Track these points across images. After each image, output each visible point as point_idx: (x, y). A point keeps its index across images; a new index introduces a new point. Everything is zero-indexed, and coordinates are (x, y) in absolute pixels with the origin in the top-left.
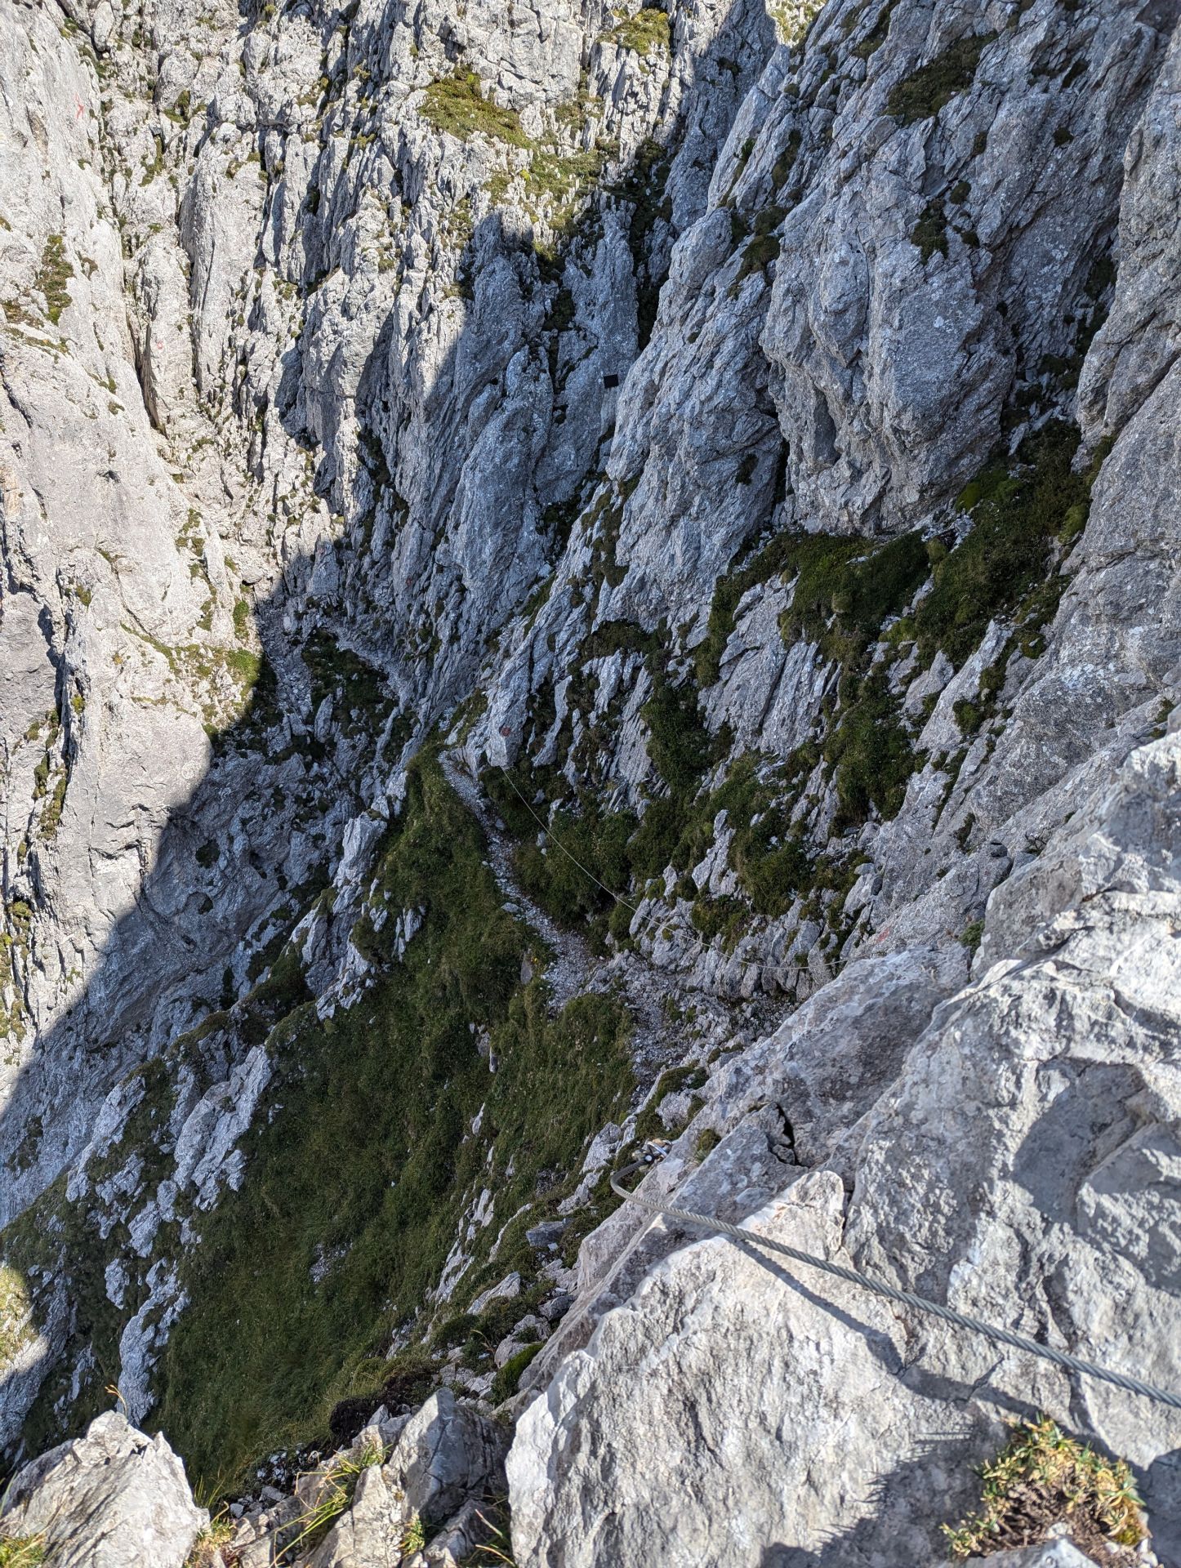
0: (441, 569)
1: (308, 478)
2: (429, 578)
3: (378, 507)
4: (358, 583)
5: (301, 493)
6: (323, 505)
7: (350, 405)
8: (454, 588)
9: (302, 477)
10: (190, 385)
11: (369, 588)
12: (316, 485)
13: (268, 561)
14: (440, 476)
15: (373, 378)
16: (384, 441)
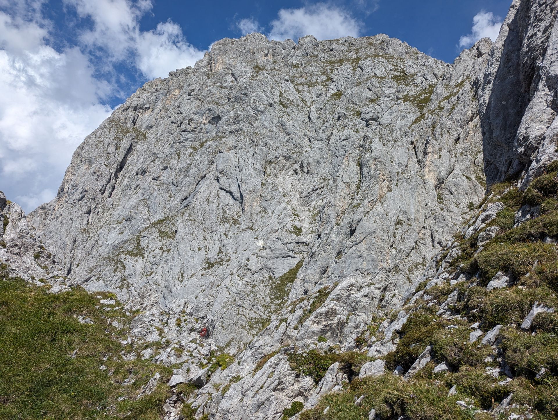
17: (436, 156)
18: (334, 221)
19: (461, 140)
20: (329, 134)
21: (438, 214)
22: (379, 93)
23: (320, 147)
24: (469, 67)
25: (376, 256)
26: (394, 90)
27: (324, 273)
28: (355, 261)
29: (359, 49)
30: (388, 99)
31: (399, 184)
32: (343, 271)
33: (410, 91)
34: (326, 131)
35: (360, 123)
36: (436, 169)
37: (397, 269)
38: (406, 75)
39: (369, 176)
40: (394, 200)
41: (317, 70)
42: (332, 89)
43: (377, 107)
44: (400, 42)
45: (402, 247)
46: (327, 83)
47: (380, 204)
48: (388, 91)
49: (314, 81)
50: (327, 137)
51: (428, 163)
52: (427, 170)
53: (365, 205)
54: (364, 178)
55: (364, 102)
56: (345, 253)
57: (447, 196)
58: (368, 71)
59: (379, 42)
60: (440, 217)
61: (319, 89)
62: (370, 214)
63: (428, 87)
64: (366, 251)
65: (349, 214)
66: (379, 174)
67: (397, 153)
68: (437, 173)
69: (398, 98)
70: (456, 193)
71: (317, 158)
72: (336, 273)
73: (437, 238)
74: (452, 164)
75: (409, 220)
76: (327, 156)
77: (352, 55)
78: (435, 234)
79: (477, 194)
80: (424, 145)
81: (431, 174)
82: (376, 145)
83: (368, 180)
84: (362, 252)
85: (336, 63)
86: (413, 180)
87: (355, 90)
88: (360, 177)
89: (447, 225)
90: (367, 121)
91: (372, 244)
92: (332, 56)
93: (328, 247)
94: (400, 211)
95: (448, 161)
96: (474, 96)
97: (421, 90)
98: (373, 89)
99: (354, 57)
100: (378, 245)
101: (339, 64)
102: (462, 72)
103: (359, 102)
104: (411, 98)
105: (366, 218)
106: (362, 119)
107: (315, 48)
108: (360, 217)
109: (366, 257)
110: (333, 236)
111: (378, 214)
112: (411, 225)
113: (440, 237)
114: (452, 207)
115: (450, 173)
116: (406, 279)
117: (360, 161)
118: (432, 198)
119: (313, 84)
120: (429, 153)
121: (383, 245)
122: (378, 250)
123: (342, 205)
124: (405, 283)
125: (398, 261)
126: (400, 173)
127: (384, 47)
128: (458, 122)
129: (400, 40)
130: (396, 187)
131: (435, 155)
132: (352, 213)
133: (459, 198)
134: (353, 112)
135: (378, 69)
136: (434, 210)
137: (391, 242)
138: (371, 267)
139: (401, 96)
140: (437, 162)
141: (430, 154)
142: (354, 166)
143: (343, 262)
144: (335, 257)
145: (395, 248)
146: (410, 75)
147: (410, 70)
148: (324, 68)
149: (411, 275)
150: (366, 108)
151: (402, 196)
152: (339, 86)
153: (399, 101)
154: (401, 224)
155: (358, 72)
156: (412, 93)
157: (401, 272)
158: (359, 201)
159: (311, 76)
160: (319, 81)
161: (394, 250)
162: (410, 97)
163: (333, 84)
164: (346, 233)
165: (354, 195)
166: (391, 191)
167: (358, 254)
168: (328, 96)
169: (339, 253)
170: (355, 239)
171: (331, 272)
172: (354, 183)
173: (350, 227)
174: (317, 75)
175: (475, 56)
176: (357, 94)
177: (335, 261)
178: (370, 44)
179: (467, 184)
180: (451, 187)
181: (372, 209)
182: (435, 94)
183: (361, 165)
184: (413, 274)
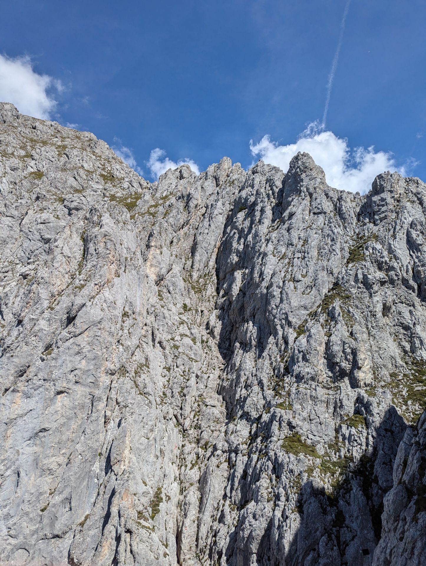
7: (255, 557)
10: (194, 545)
15: (264, 545)
17: (158, 252)
18: (46, 304)
19: (174, 244)
20: (24, 212)
21: (159, 311)
22: (85, 185)
23: (10, 224)
24: (172, 185)
25: (100, 353)
26: (101, 187)
27: (21, 376)
28: (71, 358)
29: (65, 138)
30: (95, 193)
31: (127, 271)
32: (51, 372)
33: (117, 192)
34: (19, 209)
35: (62, 211)
36: (157, 264)
37: (123, 370)
38: (113, 177)
39: (97, 254)
40: (121, 288)
41: (15, 141)
42: (32, 167)
43: (82, 198)
44: (108, 146)
45: (130, 344)
46: (26, 159)
47: (107, 289)
48: (96, 186)
49: (10, 152)
50: (20, 216)
51: (150, 257)
52: (148, 264)
53: (91, 288)
54: (89, 256)
55: (68, 189)
56: (58, 348)
57: (166, 295)
58: (75, 160)
59: (87, 139)
60: (161, 314)
61: (15, 162)
62: (96, 300)
63: (133, 193)
64: (88, 346)
65: (68, 295)
66: (110, 253)
67: (127, 236)
68: (158, 269)
69: (104, 196)
70: (173, 293)
71: (4, 237)
72: (41, 375)
73: (158, 337)
74: (171, 263)
75: (134, 314)
76: (17, 237)
77: (58, 141)
78: (156, 332)
79: (190, 296)
80: (147, 238)
81: (153, 269)
82: (107, 221)
83: (94, 258)
84: (82, 346)
85: (38, 142)
86: (141, 270)
87: (59, 174)
88: (84, 254)
89: (167, 324)
90: (70, 210)
91: (96, 338)
92: (35, 134)
93: (34, 338)
94: (126, 301)
95: (168, 260)
96: (185, 207)
97: (127, 194)
98: (79, 179)
99: (59, 143)
100: (104, 339)
101: (42, 145)
102: (166, 187)
103: (62, 188)
104: (118, 199)
105: (91, 303)
106: (65, 206)
107: (14, 119)
108: (84, 302)
109: (87, 353)
110: (43, 324)
111: (105, 301)
112: (136, 320)
113: (161, 336)
114: (171, 306)
115: (168, 272)
116: (133, 382)
117: (85, 236)
118: (153, 293)
119: (8, 154)
120: (152, 246)
121: (110, 339)
122: (103, 345)
123: (59, 283)
124: (132, 388)
125: (124, 360)
126: (129, 259)
127: (92, 145)
128: (172, 226)
129: (108, 144)
130: (124, 273)
131: (157, 250)
132: (72, 296)
133: (176, 298)
134: (55, 197)
135: (86, 162)
136: (154, 306)
137: (118, 337)
138: (92, 367)
139: (107, 194)
140: (159, 257)
141: (153, 248)
142: (77, 240)
143: (53, 359)
144: (42, 353)
145: (122, 345)
146: (117, 178)
147: (117, 174)
148: (23, 143)
149: (138, 378)
150: (71, 196)
151: (129, 285)
152: (41, 166)
153: (106, 199)
154: (128, 316)
155: (63, 159)
156: (119, 195)
157: (127, 375)
158: (82, 282)
159: (6, 145)
160: (15, 153)
161: (121, 347)
162: (116, 197)
163: (34, 162)
164: (61, 321)
165: (75, 274)
166: (119, 276)
167: (77, 349)
168: (25, 172)
169: (48, 348)
170: (73, 329)
171: (33, 374)
172: (76, 259)
173: (68, 313)
174: (13, 147)
175: (177, 177)
176: (62, 179)
177: (41, 358)
178: (78, 137)
179: (183, 285)
180: (169, 285)
181: (98, 293)
182: (142, 200)
183: (85, 240)
184: (140, 377)
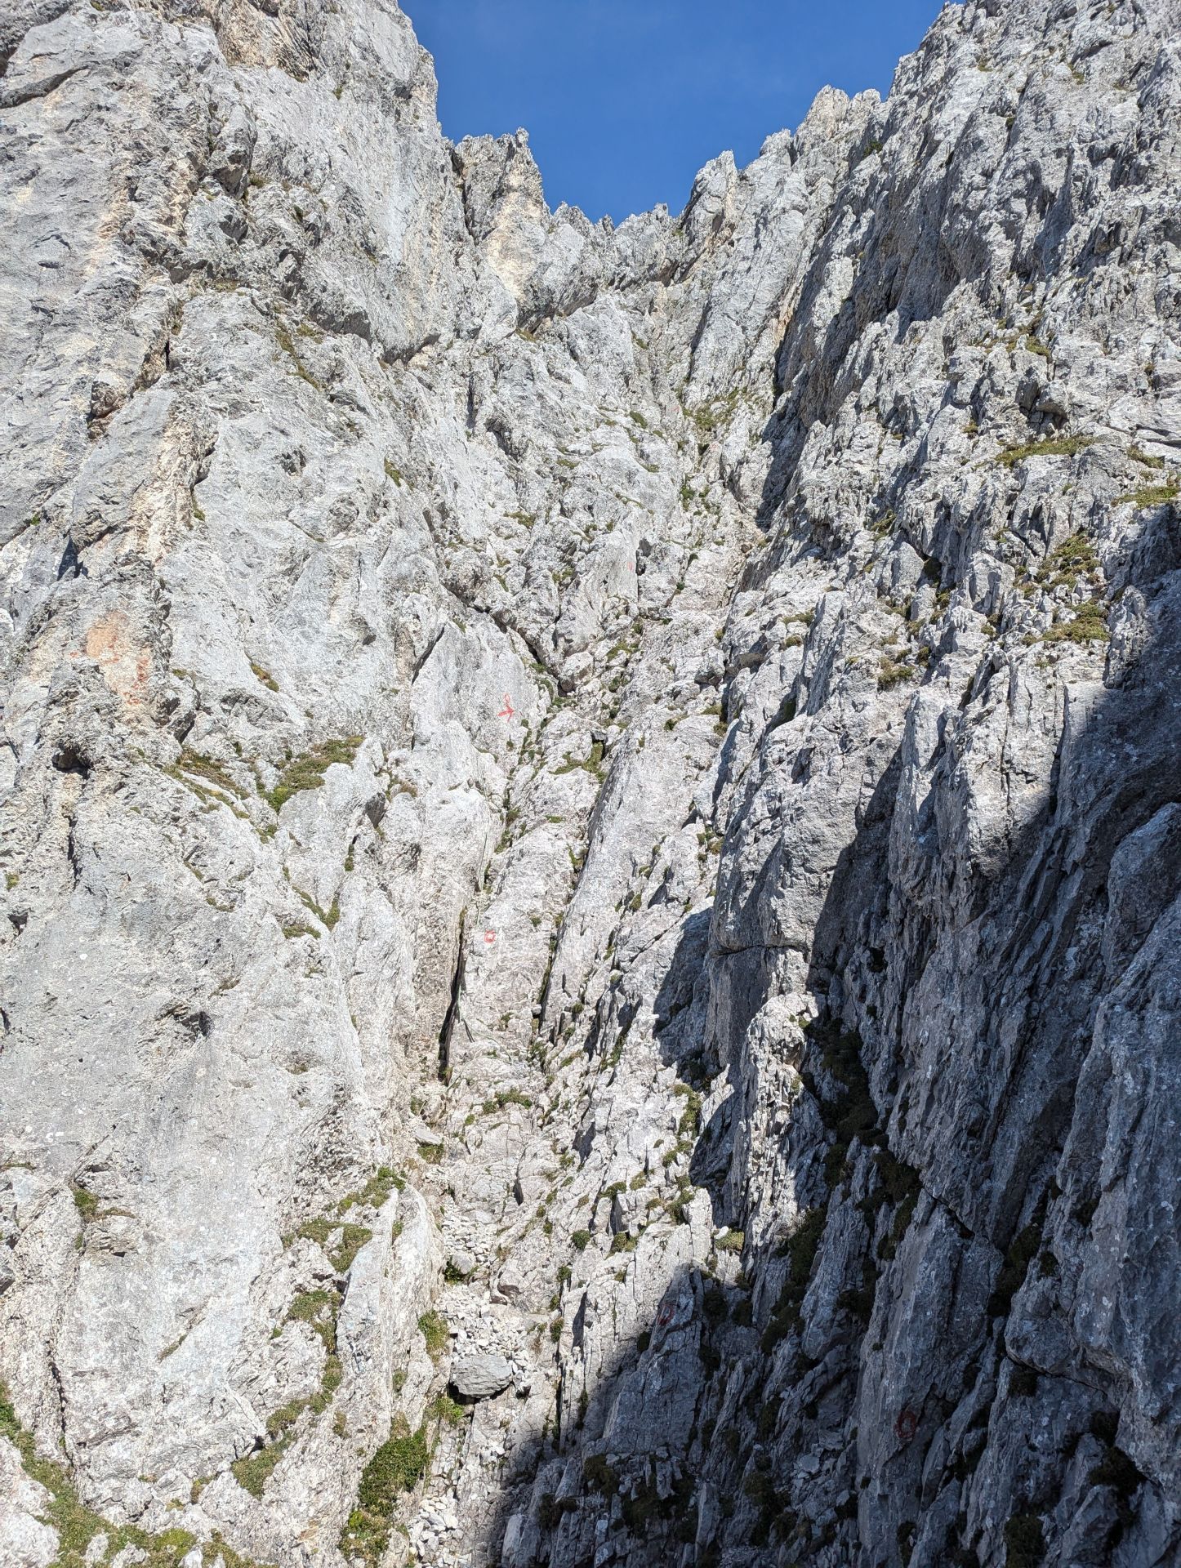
0: (1027, 1381)
1: (681, 1146)
2: (980, 1418)
3: (836, 1197)
4: (749, 1429)
5: (657, 1179)
6: (701, 1204)
7: (795, 966)
8: (1083, 1464)
9: (670, 1141)
10: (527, 1012)
11: (778, 1450)
12: (697, 1161)
13: (536, 1347)
14: (1020, 1060)
15: (852, 903)
16: (867, 1037)
